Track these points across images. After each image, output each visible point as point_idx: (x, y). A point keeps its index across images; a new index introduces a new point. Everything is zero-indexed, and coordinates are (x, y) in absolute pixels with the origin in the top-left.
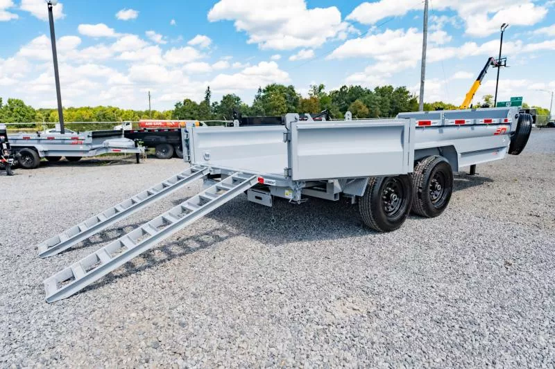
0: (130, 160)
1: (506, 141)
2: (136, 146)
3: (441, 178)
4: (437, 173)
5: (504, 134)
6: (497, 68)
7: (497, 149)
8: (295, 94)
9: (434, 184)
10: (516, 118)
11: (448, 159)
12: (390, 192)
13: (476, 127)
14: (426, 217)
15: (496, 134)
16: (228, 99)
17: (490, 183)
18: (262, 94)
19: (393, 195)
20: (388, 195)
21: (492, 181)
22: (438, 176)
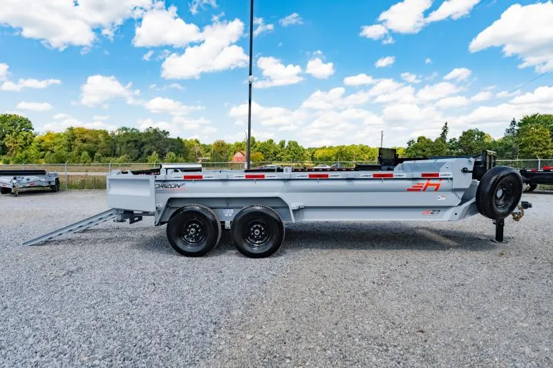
7: (432, 209)
15: (411, 190)
16: (468, 135)
18: (517, 128)
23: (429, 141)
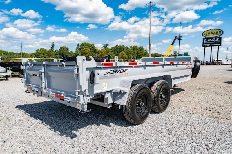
0: (3, 78)
1: (190, 72)
2: (6, 71)
3: (165, 92)
4: (163, 89)
5: (189, 69)
6: (179, 40)
7: (187, 76)
8: (95, 48)
9: (161, 95)
10: (194, 61)
11: (168, 82)
12: (140, 101)
13: (178, 66)
14: (158, 113)
15: (186, 69)
16: (62, 48)
17: (184, 92)
18: (79, 47)
19: (142, 103)
20: (139, 103)
21: (184, 90)
22: (164, 90)
23: (46, 50)
